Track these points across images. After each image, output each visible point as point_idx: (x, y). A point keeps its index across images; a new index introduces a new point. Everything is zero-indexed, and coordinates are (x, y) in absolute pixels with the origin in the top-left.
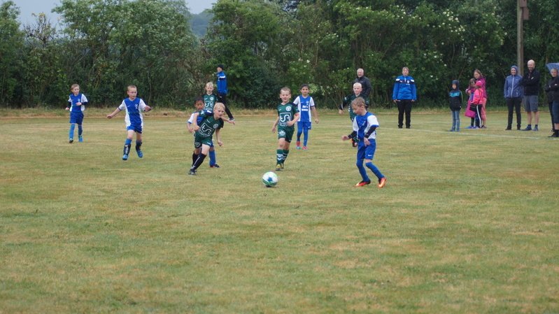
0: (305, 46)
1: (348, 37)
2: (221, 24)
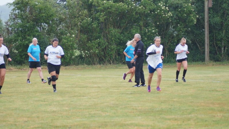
0: (72, 26)
1: (99, 20)
2: (18, 12)
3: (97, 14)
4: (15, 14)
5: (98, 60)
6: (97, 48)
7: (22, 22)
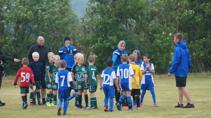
0: (168, 22)
1: (203, 13)
2: (98, 5)
3: (202, 5)
4: (93, 8)
5: (203, 65)
6: (201, 49)
7: (103, 17)
